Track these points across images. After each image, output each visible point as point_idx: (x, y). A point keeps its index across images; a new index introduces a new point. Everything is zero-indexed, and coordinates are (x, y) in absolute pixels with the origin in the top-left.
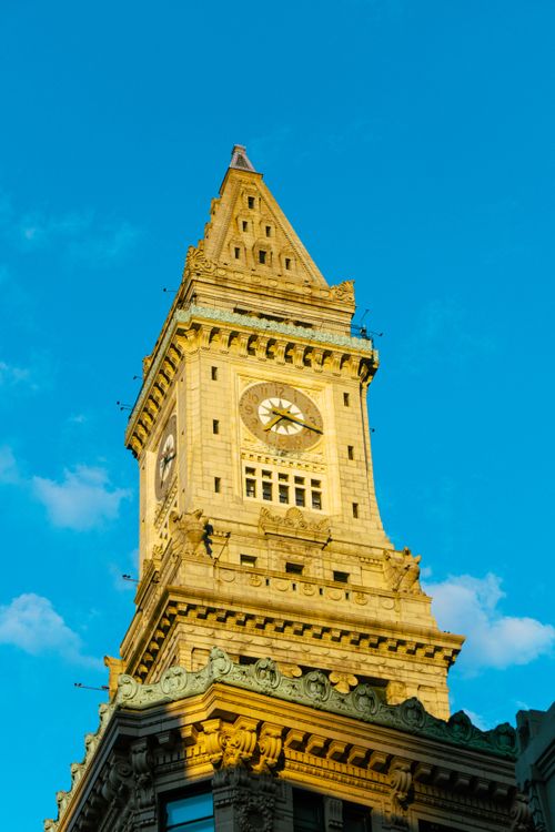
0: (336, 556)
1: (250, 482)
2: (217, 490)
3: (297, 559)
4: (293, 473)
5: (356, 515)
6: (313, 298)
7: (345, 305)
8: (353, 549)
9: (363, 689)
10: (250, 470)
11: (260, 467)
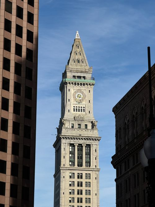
0: (85, 122)
1: (74, 109)
2: (69, 112)
3: (80, 123)
4: (80, 106)
5: (89, 113)
6: (85, 71)
7: (91, 72)
8: (88, 120)
9: (88, 146)
10: (74, 107)
11: (75, 106)
